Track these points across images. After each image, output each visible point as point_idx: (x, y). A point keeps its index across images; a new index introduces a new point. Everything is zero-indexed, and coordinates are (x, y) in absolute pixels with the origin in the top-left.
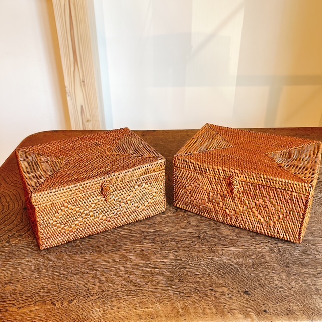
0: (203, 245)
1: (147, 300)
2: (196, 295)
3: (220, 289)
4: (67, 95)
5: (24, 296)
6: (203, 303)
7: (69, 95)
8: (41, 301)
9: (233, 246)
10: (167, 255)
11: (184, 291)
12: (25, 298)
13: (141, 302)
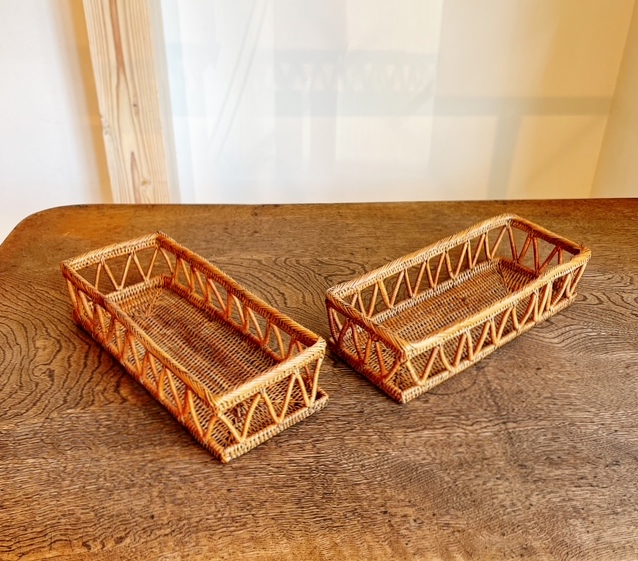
0: (368, 428)
1: (263, 533)
2: (354, 523)
3: (400, 511)
4: (104, 132)
5: (29, 531)
6: (368, 537)
7: (107, 133)
8: (61, 540)
9: (425, 429)
10: (302, 448)
11: (333, 516)
12: (31, 536)
13: (252, 538)
